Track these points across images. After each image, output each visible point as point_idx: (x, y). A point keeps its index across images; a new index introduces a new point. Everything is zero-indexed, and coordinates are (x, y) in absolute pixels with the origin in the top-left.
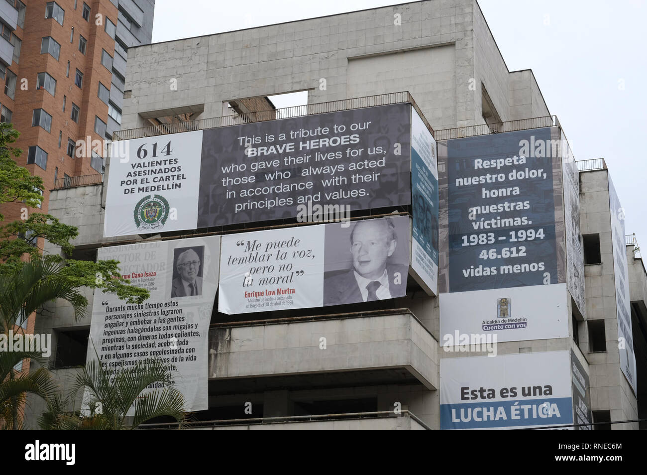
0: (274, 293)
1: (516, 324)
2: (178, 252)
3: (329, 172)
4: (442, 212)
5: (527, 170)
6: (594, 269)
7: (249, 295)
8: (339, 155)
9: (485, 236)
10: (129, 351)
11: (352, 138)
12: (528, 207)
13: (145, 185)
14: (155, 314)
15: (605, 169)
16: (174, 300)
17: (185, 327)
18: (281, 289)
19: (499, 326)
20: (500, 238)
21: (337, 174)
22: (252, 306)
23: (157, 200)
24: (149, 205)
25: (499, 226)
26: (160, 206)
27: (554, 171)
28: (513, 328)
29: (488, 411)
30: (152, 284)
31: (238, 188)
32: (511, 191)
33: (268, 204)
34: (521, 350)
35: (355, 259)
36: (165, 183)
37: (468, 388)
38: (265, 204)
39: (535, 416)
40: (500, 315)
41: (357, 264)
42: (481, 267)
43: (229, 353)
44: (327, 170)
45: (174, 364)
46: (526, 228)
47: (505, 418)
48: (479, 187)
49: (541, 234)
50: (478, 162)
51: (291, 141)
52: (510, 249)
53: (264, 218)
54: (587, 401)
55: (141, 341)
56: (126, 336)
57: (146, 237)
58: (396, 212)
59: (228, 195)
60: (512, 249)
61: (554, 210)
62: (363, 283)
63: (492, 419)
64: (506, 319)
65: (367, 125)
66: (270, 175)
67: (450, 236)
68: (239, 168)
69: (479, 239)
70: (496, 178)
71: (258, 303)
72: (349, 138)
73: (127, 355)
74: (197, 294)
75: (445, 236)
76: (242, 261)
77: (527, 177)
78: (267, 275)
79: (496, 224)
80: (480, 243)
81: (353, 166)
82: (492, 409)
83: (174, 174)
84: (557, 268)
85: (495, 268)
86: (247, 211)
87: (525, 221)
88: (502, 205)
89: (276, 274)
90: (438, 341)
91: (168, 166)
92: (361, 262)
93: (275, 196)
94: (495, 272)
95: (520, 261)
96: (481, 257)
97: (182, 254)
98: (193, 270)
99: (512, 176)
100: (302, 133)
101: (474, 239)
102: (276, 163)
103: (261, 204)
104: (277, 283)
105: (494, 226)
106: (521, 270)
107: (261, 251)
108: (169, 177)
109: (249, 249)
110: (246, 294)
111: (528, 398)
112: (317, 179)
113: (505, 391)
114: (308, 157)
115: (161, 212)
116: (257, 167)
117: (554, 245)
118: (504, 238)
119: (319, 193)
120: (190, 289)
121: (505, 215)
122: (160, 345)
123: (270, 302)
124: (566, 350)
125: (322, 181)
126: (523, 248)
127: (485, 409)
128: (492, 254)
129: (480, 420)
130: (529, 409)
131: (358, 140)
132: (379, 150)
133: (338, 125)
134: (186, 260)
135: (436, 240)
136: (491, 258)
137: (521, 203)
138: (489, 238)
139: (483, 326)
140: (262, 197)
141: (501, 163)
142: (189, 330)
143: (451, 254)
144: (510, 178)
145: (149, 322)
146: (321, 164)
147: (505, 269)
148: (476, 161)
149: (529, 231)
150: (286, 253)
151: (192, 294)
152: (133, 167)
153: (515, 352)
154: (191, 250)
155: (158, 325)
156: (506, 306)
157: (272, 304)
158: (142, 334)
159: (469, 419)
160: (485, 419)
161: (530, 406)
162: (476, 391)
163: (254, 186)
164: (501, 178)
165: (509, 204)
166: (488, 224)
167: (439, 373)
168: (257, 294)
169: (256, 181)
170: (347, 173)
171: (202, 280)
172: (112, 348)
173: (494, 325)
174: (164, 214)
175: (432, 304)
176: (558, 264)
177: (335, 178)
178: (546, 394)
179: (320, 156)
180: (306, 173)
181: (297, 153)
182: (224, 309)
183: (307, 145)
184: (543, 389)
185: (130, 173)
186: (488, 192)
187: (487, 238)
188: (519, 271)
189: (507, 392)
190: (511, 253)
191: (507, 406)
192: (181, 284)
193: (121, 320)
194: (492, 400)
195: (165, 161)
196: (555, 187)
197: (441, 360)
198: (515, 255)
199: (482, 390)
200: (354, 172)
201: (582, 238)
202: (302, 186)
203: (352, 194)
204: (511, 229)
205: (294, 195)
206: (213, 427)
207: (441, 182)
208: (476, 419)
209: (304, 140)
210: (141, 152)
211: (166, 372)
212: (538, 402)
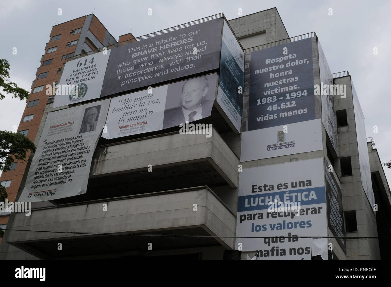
0: (135, 125)
1: (288, 145)
2: (87, 110)
3: (174, 58)
4: (246, 89)
5: (297, 61)
6: (344, 129)
7: (121, 128)
9: (271, 98)
10: (51, 165)
11: (189, 39)
12: (298, 79)
13: (77, 80)
14: (69, 143)
15: (349, 76)
16: (80, 135)
17: (83, 148)
18: (139, 123)
19: (277, 147)
20: (280, 98)
21: (179, 58)
22: (123, 134)
23: (82, 86)
25: (279, 92)
26: (83, 88)
27: (313, 59)
28: (287, 147)
29: (269, 198)
30: (71, 128)
31: (124, 74)
32: (287, 73)
33: (139, 80)
34: (291, 160)
35: (184, 101)
36: (87, 77)
37: (256, 185)
38: (137, 80)
39: (300, 200)
40: (279, 141)
41: (184, 104)
42: (268, 115)
43: (105, 160)
44: (173, 57)
45: (73, 170)
46: (296, 91)
48: (268, 73)
49: (305, 93)
50: (268, 61)
51: (156, 46)
52: (286, 104)
53: (136, 87)
54: (339, 200)
55: (59, 159)
56: (51, 156)
58: (212, 73)
60: (287, 104)
61: (313, 79)
62: (187, 114)
64: (283, 143)
65: (197, 32)
66: (142, 65)
67: (249, 100)
68: (126, 64)
69: (267, 100)
70: (279, 67)
71: (125, 131)
72: (187, 40)
73: (50, 167)
74: (93, 130)
75: (247, 100)
76: (120, 110)
77: (297, 64)
78: (133, 116)
79: (278, 91)
80: (268, 102)
81: (188, 54)
82: (271, 197)
83: (94, 71)
84: (315, 111)
85: (277, 115)
86: (128, 85)
87: (295, 87)
88: (282, 81)
89: (137, 114)
90: (239, 159)
91: (91, 69)
92: (186, 102)
93: (143, 74)
94: (276, 117)
95: (292, 109)
96: (268, 109)
97: (89, 110)
98: (93, 118)
99: (288, 65)
100: (162, 42)
101: (264, 101)
102: (146, 58)
103: (135, 80)
104: (138, 120)
105: (276, 92)
106: (292, 114)
107: (131, 103)
108: (90, 74)
109: (125, 103)
110: (119, 127)
111: (295, 189)
112: (167, 63)
113: (280, 185)
114: (164, 53)
115: (83, 91)
116: (136, 62)
117: (314, 98)
118: (283, 98)
119: (168, 70)
120: (90, 128)
121: (283, 85)
122: (68, 160)
123: (132, 130)
124: (321, 157)
125: (170, 63)
126: (294, 102)
127: (267, 198)
128: (275, 107)
129: (263, 204)
130: (295, 195)
131: (192, 40)
133: (182, 35)
134: (91, 114)
136: (274, 109)
137: (293, 78)
138: (273, 99)
139: (268, 148)
140: (136, 76)
141: (281, 59)
142: (85, 150)
143: (250, 111)
144: (287, 66)
145: (65, 148)
146: (171, 55)
147: (282, 115)
148: (267, 60)
149: (298, 93)
150: (145, 103)
151: (90, 131)
152: (74, 72)
153: (287, 161)
154: (94, 108)
155: (69, 149)
156: (282, 135)
157: (133, 131)
158: (60, 154)
159: (256, 205)
160: (267, 204)
161: (296, 194)
162: (261, 187)
163: (133, 71)
164: (282, 66)
165: (286, 80)
166: (273, 92)
167: (239, 178)
168: (125, 127)
169: (135, 69)
170: (184, 57)
171: (97, 123)
172: (43, 164)
173: (274, 147)
174: (84, 92)
175: (237, 139)
176: (316, 108)
177: (177, 60)
178: (307, 185)
179: (170, 51)
180: (161, 61)
181: (158, 51)
183: (164, 47)
184: (306, 183)
185: (71, 75)
186: (273, 75)
187: (272, 99)
188: (291, 115)
189: (282, 186)
190: (287, 105)
191: (281, 195)
192: (86, 126)
193: (51, 149)
194: (272, 192)
195: (90, 67)
196: (314, 67)
198: (289, 106)
199: (265, 186)
200: (188, 56)
201: (335, 112)
202: (158, 67)
203: (186, 67)
204: (287, 92)
205: (154, 72)
206: (88, 204)
207: (246, 73)
208: (261, 204)
209: (162, 45)
210: (78, 65)
211: (69, 175)
212: (302, 191)
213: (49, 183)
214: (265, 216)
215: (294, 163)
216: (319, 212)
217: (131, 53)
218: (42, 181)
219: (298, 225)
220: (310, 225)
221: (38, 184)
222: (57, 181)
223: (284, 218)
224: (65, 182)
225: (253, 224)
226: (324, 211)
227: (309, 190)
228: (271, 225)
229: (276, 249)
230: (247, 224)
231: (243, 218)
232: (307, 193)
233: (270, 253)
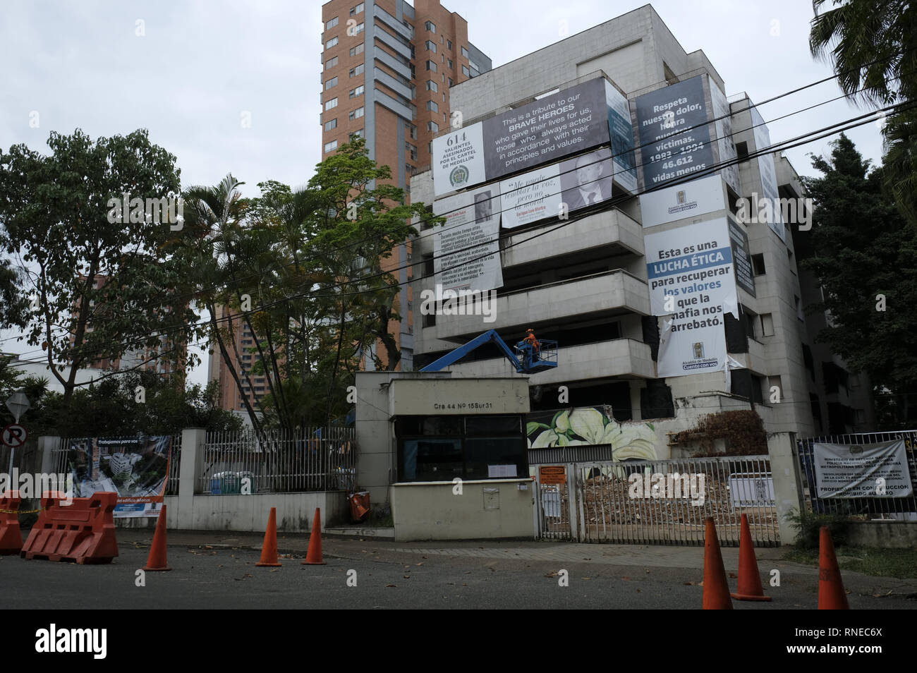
0: (533, 211)
5: (688, 106)
6: (745, 164)
7: (519, 214)
8: (563, 119)
9: (665, 154)
10: (457, 259)
11: (569, 107)
12: (691, 129)
13: (454, 161)
14: (468, 235)
15: (747, 98)
16: (478, 225)
18: (538, 208)
20: (675, 154)
21: (563, 131)
22: (523, 220)
23: (461, 168)
24: (457, 172)
26: (463, 172)
27: (706, 103)
29: (677, 263)
30: (464, 218)
31: (506, 152)
32: (679, 123)
33: (525, 158)
34: (694, 222)
35: (579, 181)
36: (465, 158)
37: (663, 251)
38: (523, 158)
39: (707, 262)
40: (679, 202)
42: (664, 174)
43: (512, 251)
44: (557, 130)
45: (482, 263)
46: (691, 144)
47: (688, 266)
48: (658, 123)
49: (701, 146)
51: (534, 116)
53: (523, 167)
54: (746, 248)
56: (454, 251)
57: (459, 191)
58: (602, 147)
59: (501, 157)
60: (683, 159)
61: (708, 129)
62: (585, 195)
63: (680, 268)
64: (684, 204)
65: (577, 97)
66: (524, 140)
67: (643, 159)
68: (505, 140)
70: (669, 115)
73: (455, 262)
74: (490, 219)
75: (639, 159)
76: (513, 195)
77: (689, 110)
79: (671, 145)
80: (662, 158)
81: (572, 124)
82: (679, 261)
83: (469, 150)
85: (674, 173)
86: (513, 165)
89: (533, 199)
90: (641, 225)
91: (465, 147)
93: (528, 152)
94: (674, 176)
95: (689, 165)
96: (664, 167)
97: (479, 197)
98: (486, 205)
100: (539, 110)
101: (658, 157)
102: (526, 132)
103: (521, 159)
104: (535, 205)
105: (670, 147)
107: (524, 187)
108: (466, 153)
109: (516, 187)
111: (701, 251)
112: (551, 137)
113: (686, 249)
114: (545, 124)
115: (464, 175)
116: (515, 137)
117: (711, 152)
118: (678, 153)
119: (554, 145)
120: (486, 217)
122: (473, 253)
123: (532, 216)
124: (724, 216)
125: (555, 137)
126: (691, 157)
127: (675, 262)
128: (671, 165)
129: (672, 269)
130: (703, 258)
131: (573, 107)
132: (587, 111)
133: (560, 101)
134: (481, 201)
135: (633, 162)
136: (670, 167)
138: (668, 155)
140: (521, 155)
141: (671, 105)
143: (644, 170)
144: (678, 114)
145: (465, 240)
146: (553, 127)
147: (680, 173)
148: (655, 107)
149: (693, 145)
150: (538, 186)
151: (487, 220)
152: (446, 152)
153: (691, 224)
154: (484, 194)
155: (471, 242)
156: (682, 196)
157: (533, 218)
158: (462, 248)
159: (665, 270)
160: (676, 268)
161: (703, 256)
162: (668, 252)
163: (515, 149)
164: (672, 114)
166: (667, 146)
167: (644, 245)
168: (524, 213)
169: (516, 145)
170: (569, 129)
171: (492, 211)
172: (447, 259)
175: (636, 203)
177: (562, 133)
178: (713, 247)
179: (552, 122)
180: (544, 134)
181: (538, 123)
182: (505, 225)
183: (543, 117)
184: (711, 244)
185: (445, 155)
186: (664, 125)
188: (689, 172)
189: (688, 250)
190: (683, 161)
191: (689, 258)
192: (480, 215)
193: (449, 242)
194: (679, 256)
195: (463, 144)
196: (707, 113)
197: (645, 237)
198: (685, 162)
199: (672, 251)
200: (573, 128)
201: (735, 147)
202: (543, 143)
203: (573, 141)
204: (681, 146)
205: (539, 149)
206: (507, 295)
207: (633, 126)
208: (670, 269)
209: (541, 115)
210: (449, 142)
211: (478, 268)
212: (708, 253)
213: (460, 278)
214: (676, 281)
215: (698, 225)
216: (727, 272)
217: (508, 126)
218: (452, 277)
219: (708, 286)
220: (720, 286)
221: (448, 280)
222: (468, 275)
223: (694, 281)
224: (476, 276)
225: (665, 289)
226: (731, 270)
227: (715, 252)
228: (682, 289)
229: (690, 310)
230: (659, 289)
231: (655, 284)
232: (713, 254)
233: (685, 314)
